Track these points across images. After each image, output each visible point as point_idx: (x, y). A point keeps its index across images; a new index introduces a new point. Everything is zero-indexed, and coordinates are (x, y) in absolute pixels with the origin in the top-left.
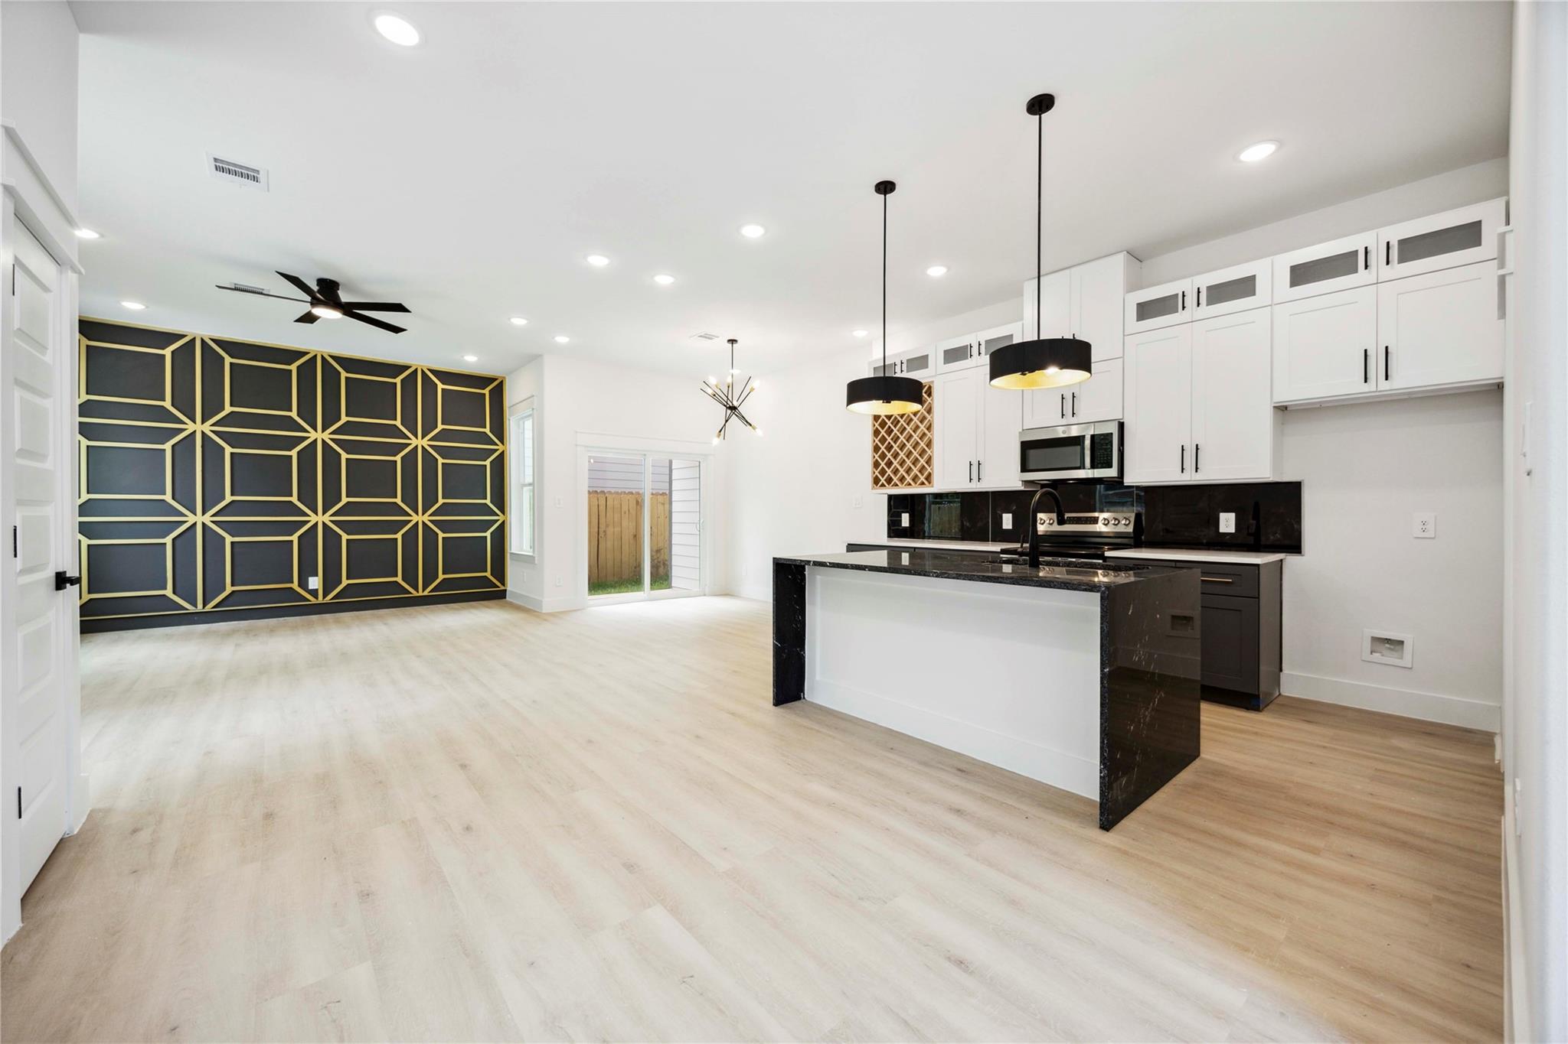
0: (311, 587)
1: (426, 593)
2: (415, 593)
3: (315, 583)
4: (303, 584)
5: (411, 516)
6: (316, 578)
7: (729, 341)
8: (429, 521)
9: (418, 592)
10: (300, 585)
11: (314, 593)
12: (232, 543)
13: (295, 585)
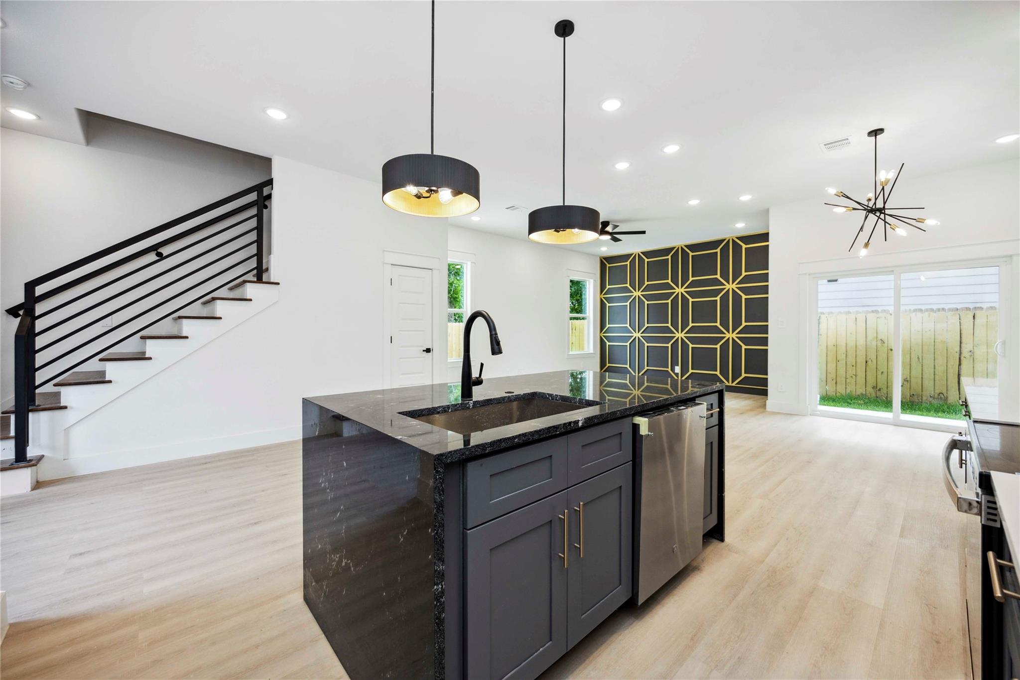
0: (676, 372)
1: (734, 384)
2: (727, 384)
3: (678, 369)
4: (673, 369)
5: (725, 334)
6: (678, 367)
7: (870, 134)
8: (736, 337)
9: (729, 383)
10: (671, 370)
12: (647, 346)
13: (669, 369)
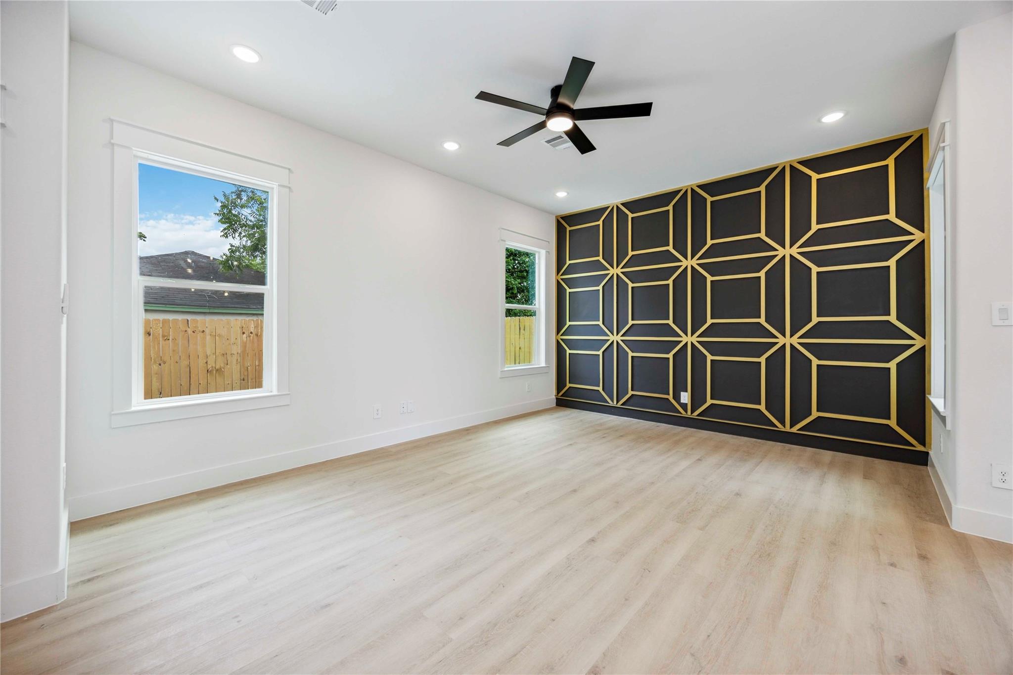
0: (682, 401)
1: (795, 430)
3: (685, 397)
4: (677, 397)
5: (777, 338)
6: (686, 394)
8: (799, 344)
9: (784, 426)
10: (674, 398)
11: (684, 406)
12: (632, 357)
13: (671, 397)
